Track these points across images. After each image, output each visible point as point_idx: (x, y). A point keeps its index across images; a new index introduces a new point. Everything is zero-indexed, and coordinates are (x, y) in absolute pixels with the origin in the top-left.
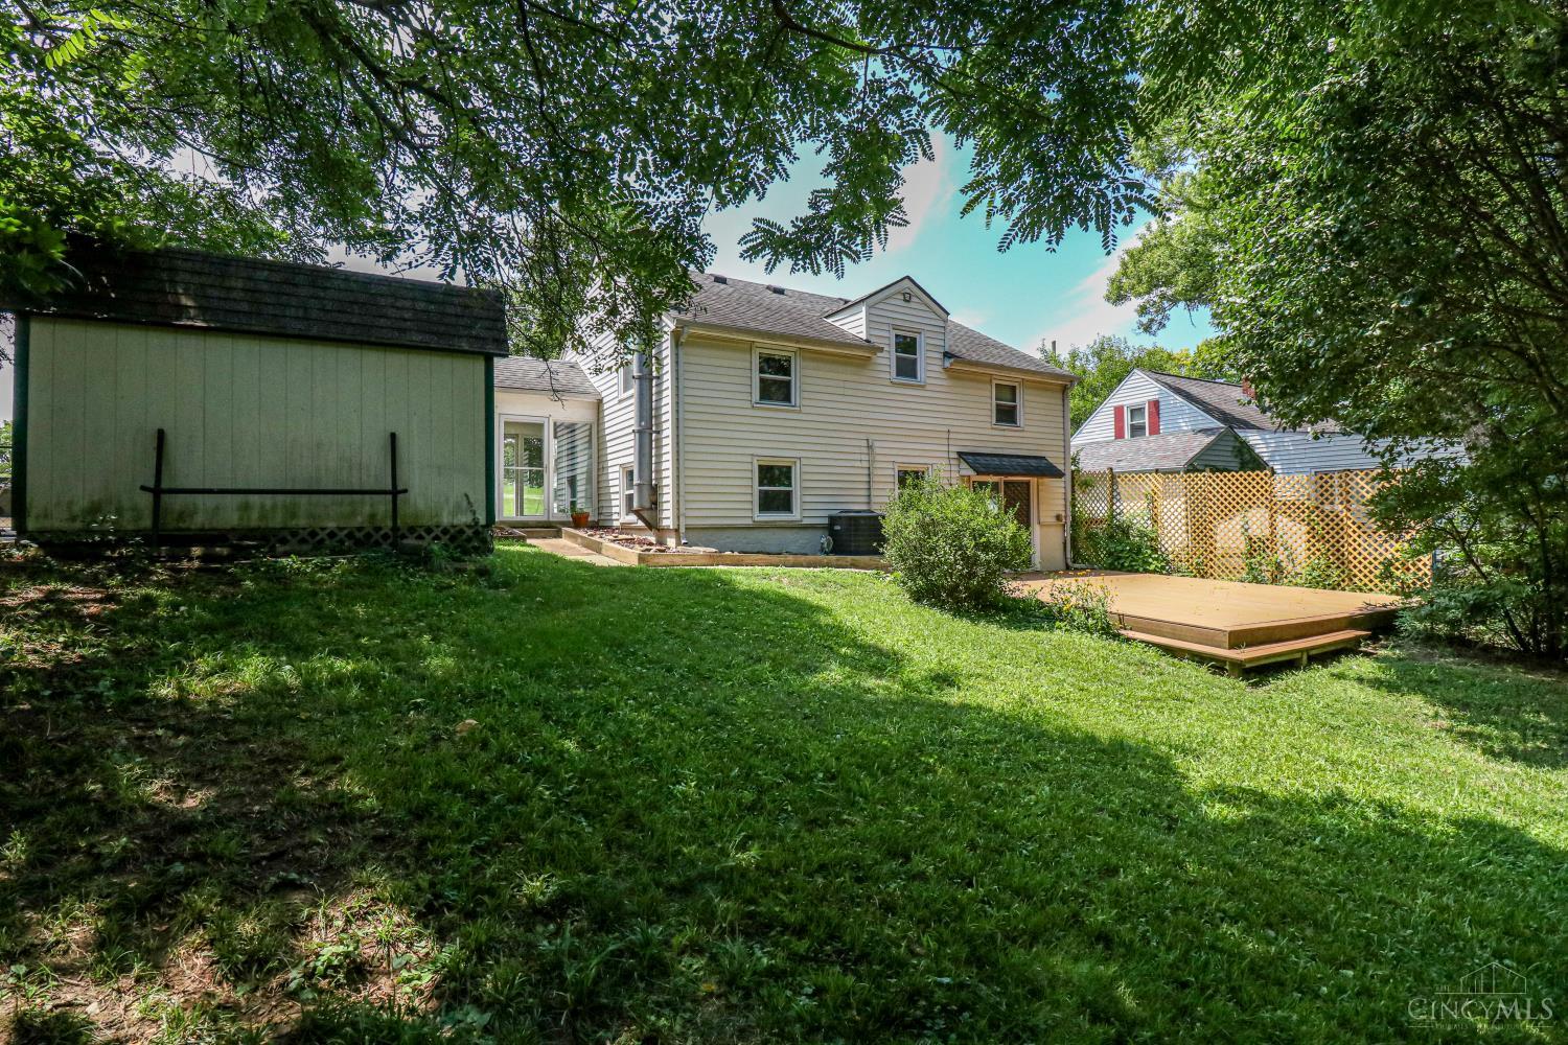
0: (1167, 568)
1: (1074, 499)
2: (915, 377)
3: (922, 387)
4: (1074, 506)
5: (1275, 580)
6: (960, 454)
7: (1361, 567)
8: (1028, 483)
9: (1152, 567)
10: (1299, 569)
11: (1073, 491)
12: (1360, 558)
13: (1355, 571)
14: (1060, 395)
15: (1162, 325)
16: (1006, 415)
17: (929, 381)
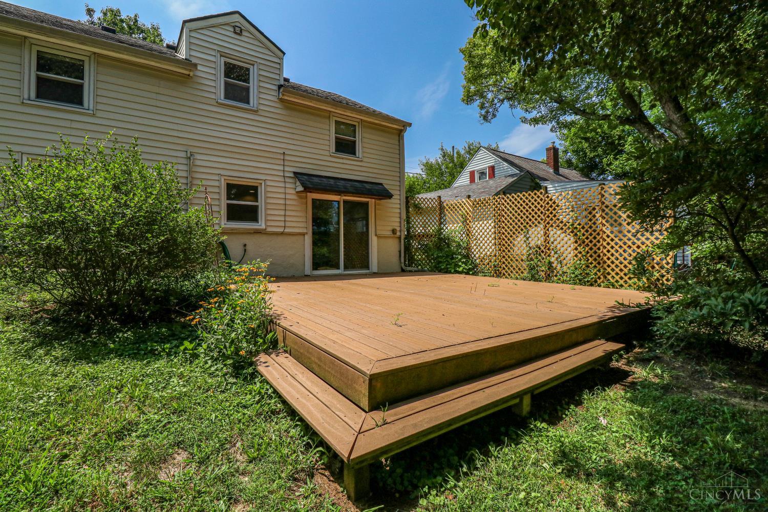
0: (473, 270)
1: (408, 217)
2: (248, 103)
3: (255, 112)
4: (408, 223)
5: (548, 278)
6: (295, 173)
7: (613, 266)
8: (367, 204)
9: (461, 269)
10: (565, 269)
11: (408, 212)
12: (613, 258)
13: (609, 270)
14: (397, 138)
15: (494, 116)
16: (345, 147)
17: (262, 107)
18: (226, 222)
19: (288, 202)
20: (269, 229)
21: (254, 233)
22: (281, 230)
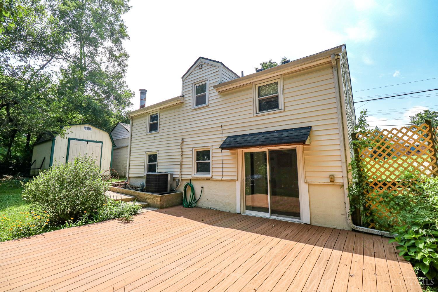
3: (207, 106)
6: (228, 137)
18: (195, 174)
19: (224, 158)
20: (214, 177)
21: (207, 179)
22: (220, 178)
